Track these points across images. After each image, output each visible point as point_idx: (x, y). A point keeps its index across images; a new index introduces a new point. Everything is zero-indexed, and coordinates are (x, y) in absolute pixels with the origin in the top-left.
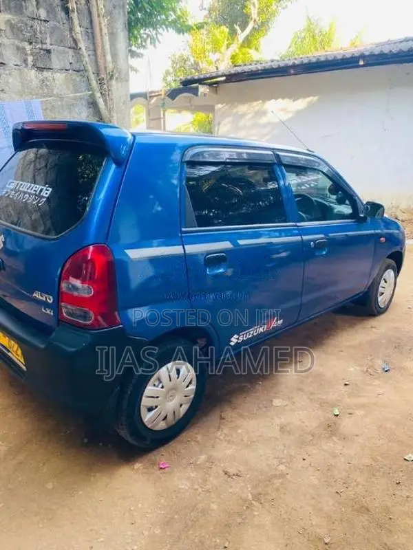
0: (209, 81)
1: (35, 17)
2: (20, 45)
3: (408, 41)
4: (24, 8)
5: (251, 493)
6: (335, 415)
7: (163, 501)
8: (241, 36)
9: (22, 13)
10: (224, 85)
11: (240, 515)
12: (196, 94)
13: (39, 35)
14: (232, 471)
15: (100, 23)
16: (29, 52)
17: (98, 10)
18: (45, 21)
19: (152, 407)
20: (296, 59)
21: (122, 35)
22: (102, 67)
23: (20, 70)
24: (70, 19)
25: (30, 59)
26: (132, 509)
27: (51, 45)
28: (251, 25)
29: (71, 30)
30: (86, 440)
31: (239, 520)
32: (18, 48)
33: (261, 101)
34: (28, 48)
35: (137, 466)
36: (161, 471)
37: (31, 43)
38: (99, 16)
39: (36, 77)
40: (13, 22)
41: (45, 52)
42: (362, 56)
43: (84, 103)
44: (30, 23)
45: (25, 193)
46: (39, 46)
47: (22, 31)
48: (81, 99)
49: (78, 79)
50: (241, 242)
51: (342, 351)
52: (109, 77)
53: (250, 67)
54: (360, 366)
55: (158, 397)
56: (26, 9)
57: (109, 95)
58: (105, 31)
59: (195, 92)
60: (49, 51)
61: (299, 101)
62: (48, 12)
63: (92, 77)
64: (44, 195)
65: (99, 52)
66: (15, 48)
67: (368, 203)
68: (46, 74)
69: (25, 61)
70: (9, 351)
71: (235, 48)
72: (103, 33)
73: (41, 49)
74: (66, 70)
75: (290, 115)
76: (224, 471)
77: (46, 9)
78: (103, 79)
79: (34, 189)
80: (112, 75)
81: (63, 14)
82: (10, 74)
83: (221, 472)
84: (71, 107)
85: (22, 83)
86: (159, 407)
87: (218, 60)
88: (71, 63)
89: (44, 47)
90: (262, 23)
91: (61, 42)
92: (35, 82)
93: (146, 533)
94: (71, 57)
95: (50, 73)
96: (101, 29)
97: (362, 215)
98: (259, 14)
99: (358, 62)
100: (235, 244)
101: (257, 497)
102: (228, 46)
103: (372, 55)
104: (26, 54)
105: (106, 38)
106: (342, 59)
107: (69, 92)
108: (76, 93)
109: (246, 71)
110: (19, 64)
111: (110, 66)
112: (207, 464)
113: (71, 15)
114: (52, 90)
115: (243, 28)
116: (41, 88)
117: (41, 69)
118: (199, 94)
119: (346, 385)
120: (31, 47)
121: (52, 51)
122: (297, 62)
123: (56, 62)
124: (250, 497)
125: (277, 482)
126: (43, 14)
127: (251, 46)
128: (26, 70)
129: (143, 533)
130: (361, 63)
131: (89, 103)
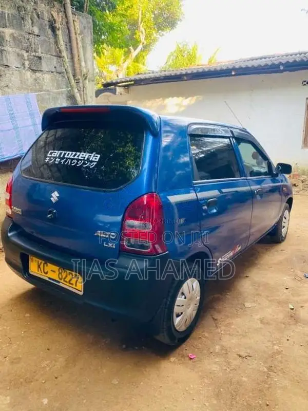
0: (122, 84)
1: (31, 32)
2: (20, 53)
3: (253, 60)
4: (23, 25)
5: (265, 367)
6: (291, 309)
7: (206, 381)
8: (134, 54)
9: (21, 29)
10: (134, 87)
11: (266, 382)
12: (115, 93)
13: (33, 46)
14: (243, 354)
15: (77, 39)
16: (26, 58)
17: (75, 29)
18: (37, 35)
19: (178, 313)
20: (182, 70)
21: (90, 48)
22: (78, 71)
23: (19, 71)
24: (55, 35)
25: (27, 63)
26: (187, 389)
27: (42, 53)
28: (140, 47)
29: (56, 43)
30: (124, 346)
31: (267, 386)
32: (18, 55)
33: (161, 99)
34: (26, 55)
35: (172, 359)
36: (192, 361)
37: (27, 52)
38: (76, 34)
39: (31, 76)
40: (15, 35)
41: (38, 58)
42: (234, 69)
43: (64, 96)
44: (27, 36)
45: (72, 159)
46: (34, 54)
47: (21, 42)
48: (62, 93)
49: (60, 79)
50: (224, 190)
51: (271, 267)
52: (83, 78)
53: (149, 75)
54: (289, 276)
55: (183, 306)
56: (24, 26)
57: (83, 91)
58: (80, 44)
59: (114, 92)
60: (40, 58)
61: (190, 98)
62: (40, 29)
63: (72, 78)
64: (93, 160)
65: (76, 59)
66: (16, 55)
67: (279, 164)
68: (38, 74)
69: (24, 64)
70: (59, 282)
71: (129, 61)
72: (79, 47)
73: (34, 56)
74: (52, 72)
75: (182, 109)
76: (238, 355)
77: (39, 27)
78: (79, 79)
79: (81, 155)
80: (87, 77)
81: (50, 32)
82: (13, 74)
83: (236, 356)
84: (55, 99)
85: (21, 81)
86: (184, 313)
87: (117, 70)
88: (55, 67)
89: (37, 54)
90: (147, 45)
91: (48, 52)
92: (31, 81)
93: (207, 404)
94: (55, 63)
95: (40, 74)
96: (77, 44)
97: (275, 173)
98: (145, 39)
99: (231, 72)
100: (221, 192)
101: (270, 368)
102: (125, 61)
103: (241, 68)
104: (24, 60)
105: (81, 50)
106: (220, 70)
107: (54, 89)
108: (58, 89)
109: (152, 77)
110: (19, 66)
111: (85, 70)
112: (223, 352)
113: (57, 32)
114: (42, 86)
115: (135, 48)
116: (35, 85)
117: (34, 71)
118: (117, 93)
119: (287, 289)
120: (28, 54)
121: (43, 58)
122: (189, 72)
123: (45, 66)
124: (266, 370)
125: (279, 357)
126: (36, 30)
127: (139, 61)
128: (24, 71)
129: (205, 404)
130: (233, 73)
131: (67, 97)
